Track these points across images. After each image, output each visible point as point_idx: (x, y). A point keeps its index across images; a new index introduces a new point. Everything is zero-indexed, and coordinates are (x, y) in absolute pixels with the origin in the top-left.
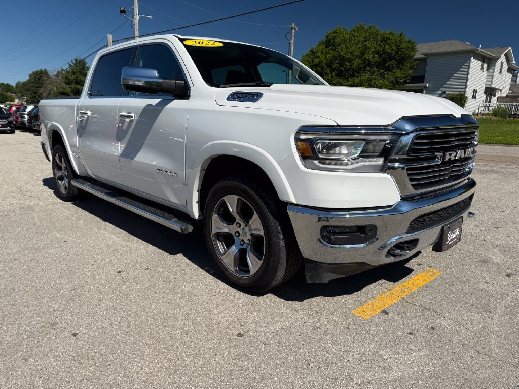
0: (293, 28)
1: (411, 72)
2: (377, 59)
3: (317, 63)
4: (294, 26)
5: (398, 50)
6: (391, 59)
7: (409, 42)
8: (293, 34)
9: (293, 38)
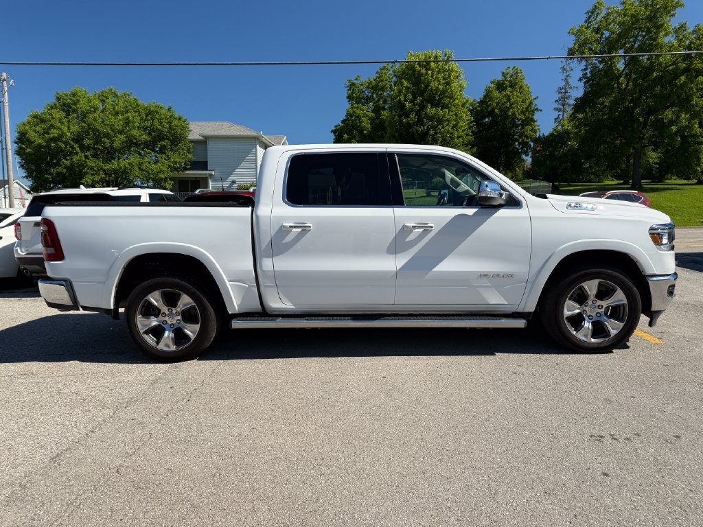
0: (4, 80)
1: (190, 156)
2: (145, 137)
3: (56, 135)
4: (5, 75)
5: (170, 128)
6: (163, 139)
7: (180, 119)
8: (6, 89)
9: (6, 94)
